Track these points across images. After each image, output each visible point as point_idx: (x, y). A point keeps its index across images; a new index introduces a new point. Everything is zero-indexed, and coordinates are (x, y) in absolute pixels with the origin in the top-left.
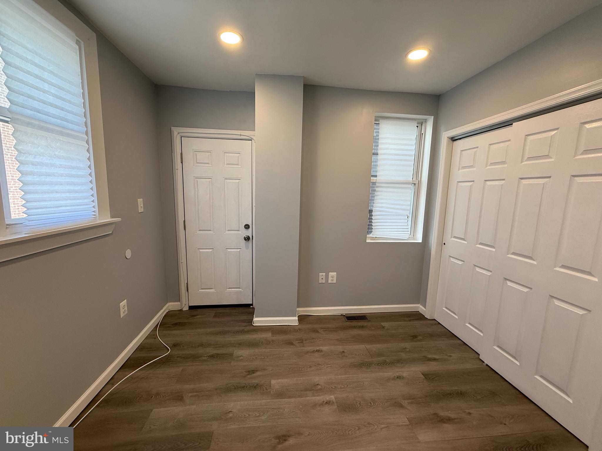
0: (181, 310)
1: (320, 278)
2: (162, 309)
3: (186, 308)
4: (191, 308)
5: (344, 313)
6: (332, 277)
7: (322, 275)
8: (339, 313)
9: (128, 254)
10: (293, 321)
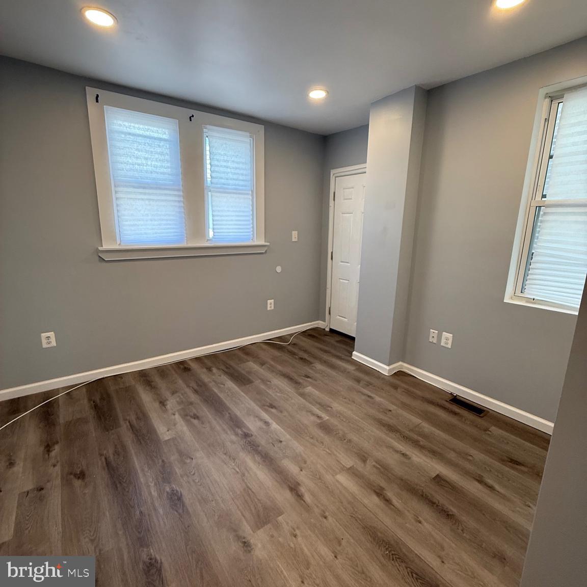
0: (324, 329)
1: (431, 335)
2: (311, 322)
3: (327, 329)
4: (332, 331)
5: (456, 393)
6: (447, 339)
7: (434, 332)
8: (449, 390)
9: (279, 269)
10: (385, 369)
